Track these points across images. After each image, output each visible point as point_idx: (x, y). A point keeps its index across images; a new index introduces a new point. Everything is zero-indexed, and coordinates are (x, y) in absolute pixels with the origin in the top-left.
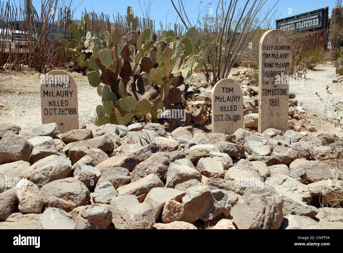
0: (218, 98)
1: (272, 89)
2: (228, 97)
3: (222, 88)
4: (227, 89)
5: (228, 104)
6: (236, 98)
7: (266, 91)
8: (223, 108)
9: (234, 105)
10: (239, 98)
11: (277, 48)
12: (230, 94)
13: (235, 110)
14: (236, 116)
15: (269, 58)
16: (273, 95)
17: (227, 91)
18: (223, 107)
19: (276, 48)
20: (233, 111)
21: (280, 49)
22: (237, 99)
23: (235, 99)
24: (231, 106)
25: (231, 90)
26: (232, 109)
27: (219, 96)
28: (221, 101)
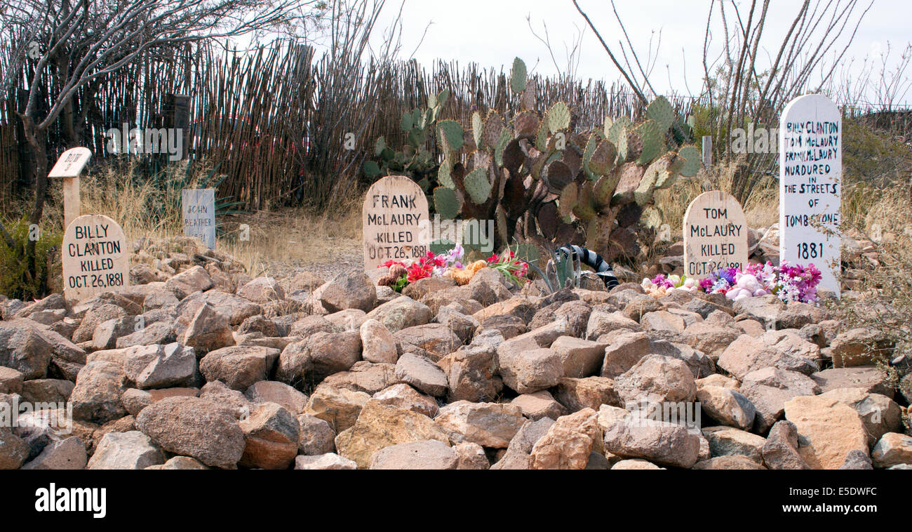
2: (717, 227)
3: (705, 209)
5: (717, 241)
6: (732, 229)
8: (706, 249)
9: (728, 244)
10: (739, 230)
12: (721, 221)
13: (730, 253)
17: (714, 216)
18: (707, 247)
20: (726, 254)
22: (736, 231)
23: (730, 230)
24: (722, 245)
25: (722, 213)
26: (725, 252)
27: (698, 226)
28: (703, 235)
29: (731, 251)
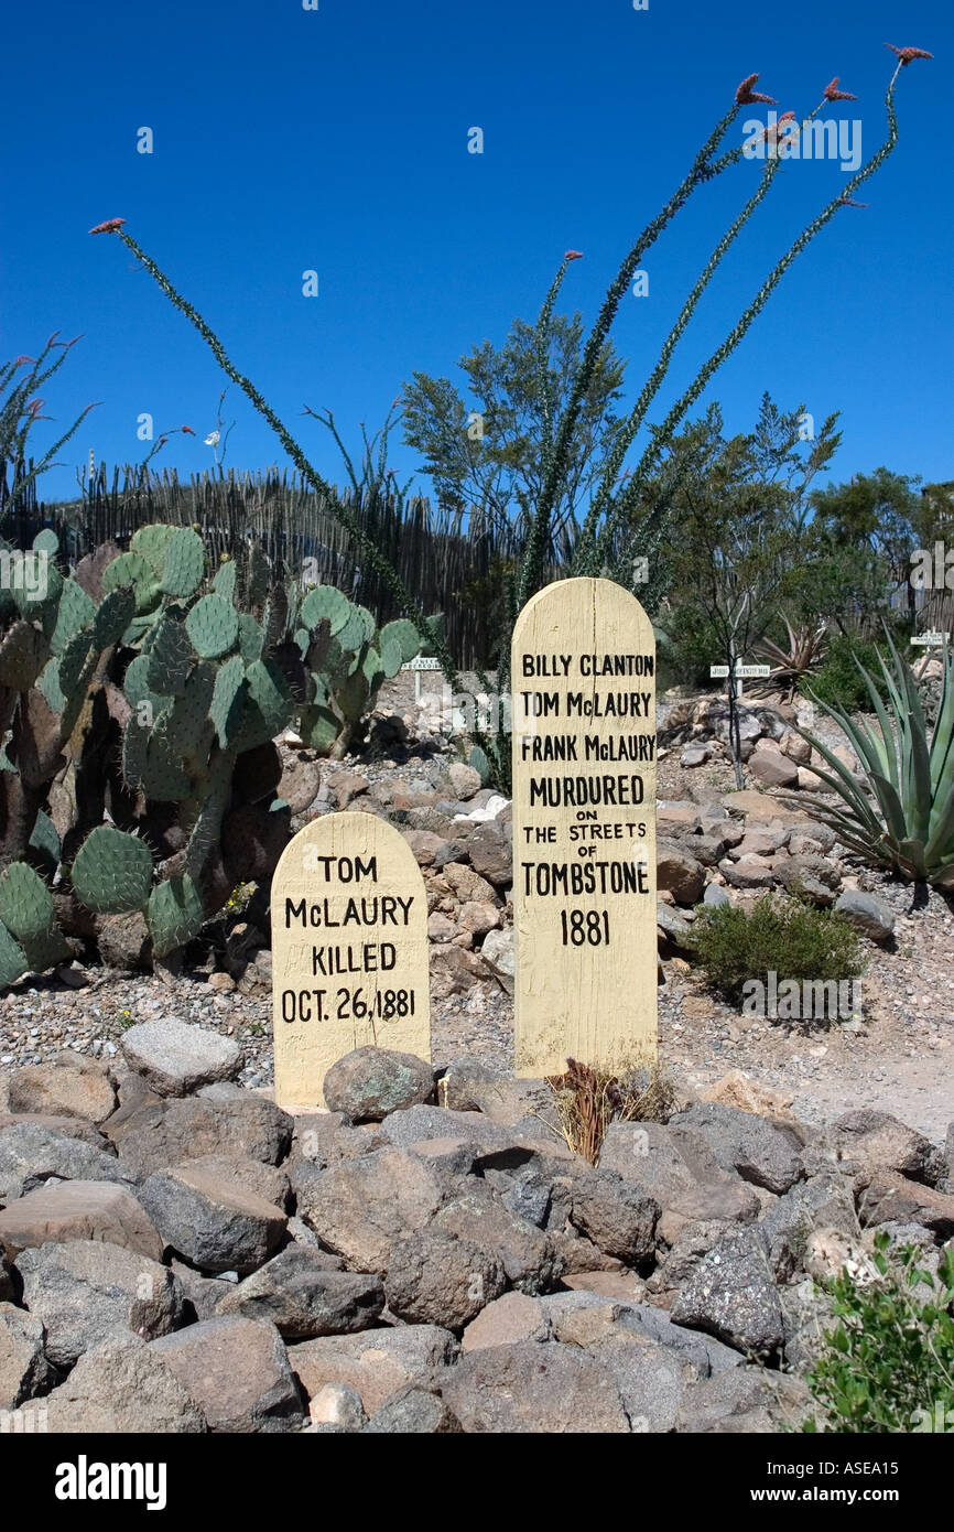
0: (297, 906)
1: (573, 866)
2: (351, 903)
3: (320, 859)
4: (345, 864)
5: (353, 936)
6: (389, 906)
7: (543, 872)
8: (325, 958)
9: (379, 944)
11: (591, 665)
12: (363, 889)
13: (384, 967)
14: (390, 997)
15: (552, 712)
16: (576, 892)
17: (346, 875)
19: (588, 665)
20: (374, 969)
21: (605, 670)
22: (399, 912)
23: (384, 911)
24: (366, 948)
25: (365, 868)
26: (372, 964)
27: (304, 901)
28: (316, 922)
29: (388, 961)
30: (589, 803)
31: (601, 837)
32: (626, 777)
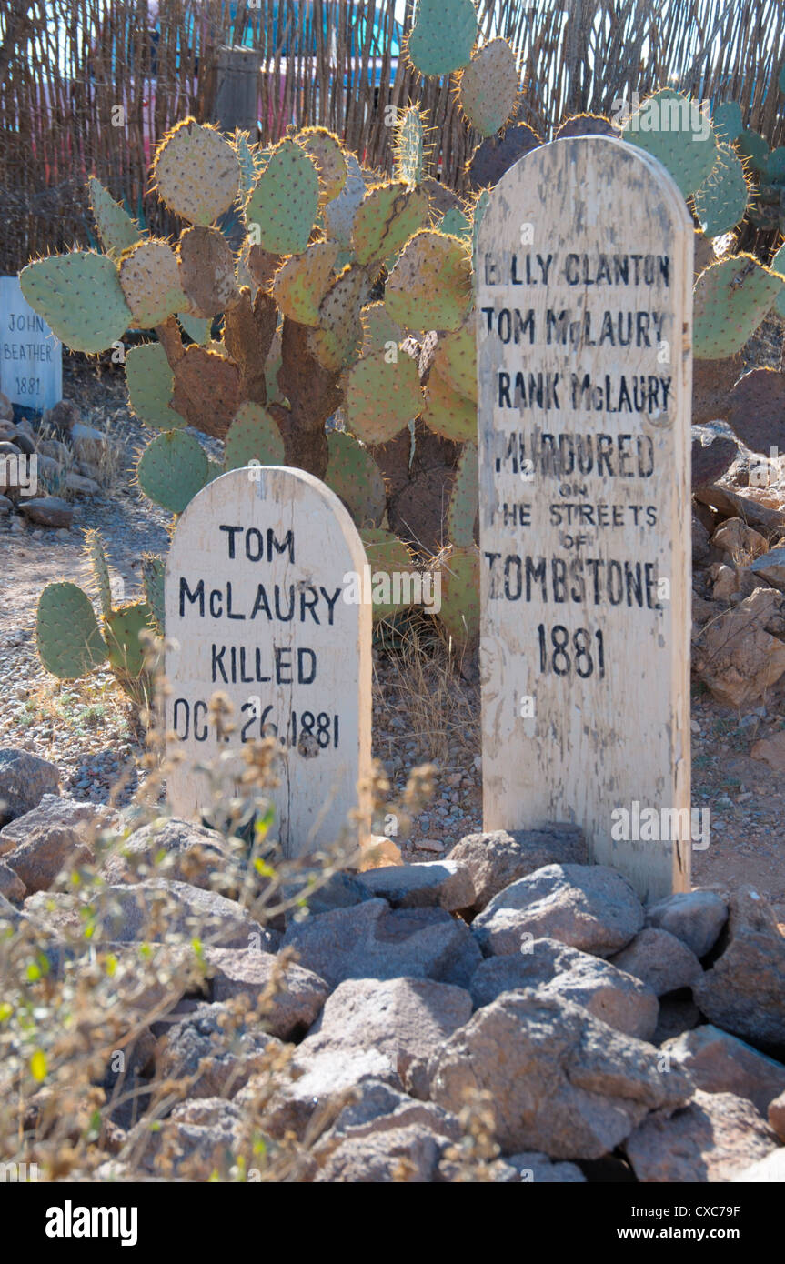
0: (193, 588)
1: (556, 561)
2: (261, 590)
3: (223, 528)
4: (254, 537)
5: (260, 635)
6: (310, 598)
7: (514, 567)
8: (227, 660)
9: (295, 648)
10: (331, 603)
11: (580, 269)
12: (275, 572)
13: (301, 680)
14: (308, 721)
15: (525, 337)
16: (558, 599)
17: (254, 552)
18: (228, 654)
19: (578, 269)
20: (289, 681)
21: (600, 276)
22: (321, 609)
23: (303, 604)
24: (279, 652)
25: (276, 544)
26: (285, 673)
27: (201, 583)
28: (216, 612)
29: (307, 674)
30: (577, 472)
31: (592, 522)
32: (628, 437)
